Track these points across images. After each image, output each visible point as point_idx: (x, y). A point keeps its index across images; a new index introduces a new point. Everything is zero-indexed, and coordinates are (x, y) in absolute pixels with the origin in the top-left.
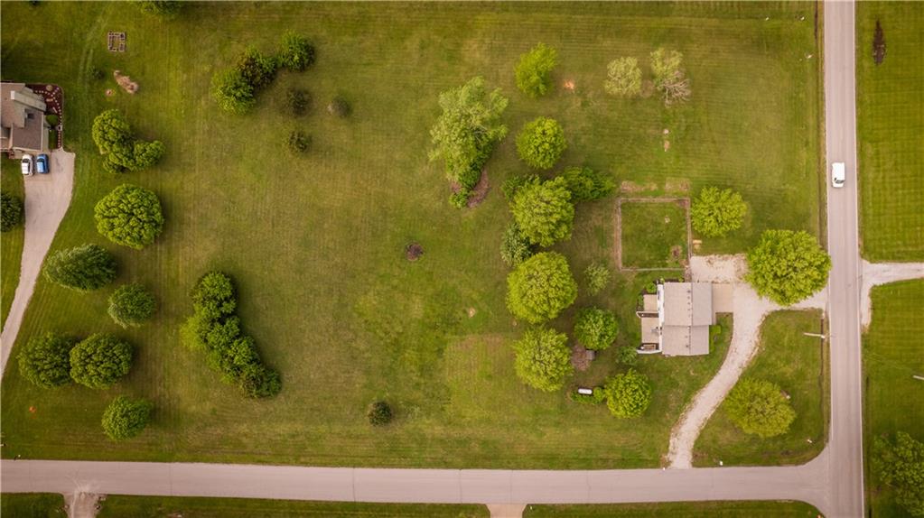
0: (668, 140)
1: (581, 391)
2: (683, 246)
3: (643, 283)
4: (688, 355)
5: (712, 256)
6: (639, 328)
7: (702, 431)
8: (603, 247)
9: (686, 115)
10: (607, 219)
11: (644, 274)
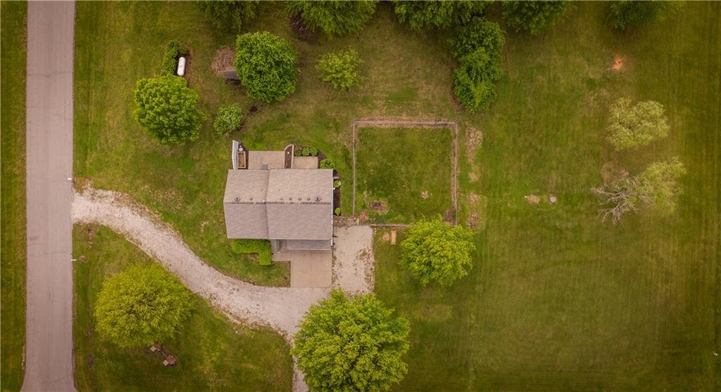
0: (541, 202)
1: (182, 61)
2: (388, 217)
3: (335, 156)
4: (224, 201)
5: (372, 259)
6: (270, 147)
7: (122, 237)
8: (387, 99)
9: (577, 230)
10: (428, 107)
11: (347, 159)
